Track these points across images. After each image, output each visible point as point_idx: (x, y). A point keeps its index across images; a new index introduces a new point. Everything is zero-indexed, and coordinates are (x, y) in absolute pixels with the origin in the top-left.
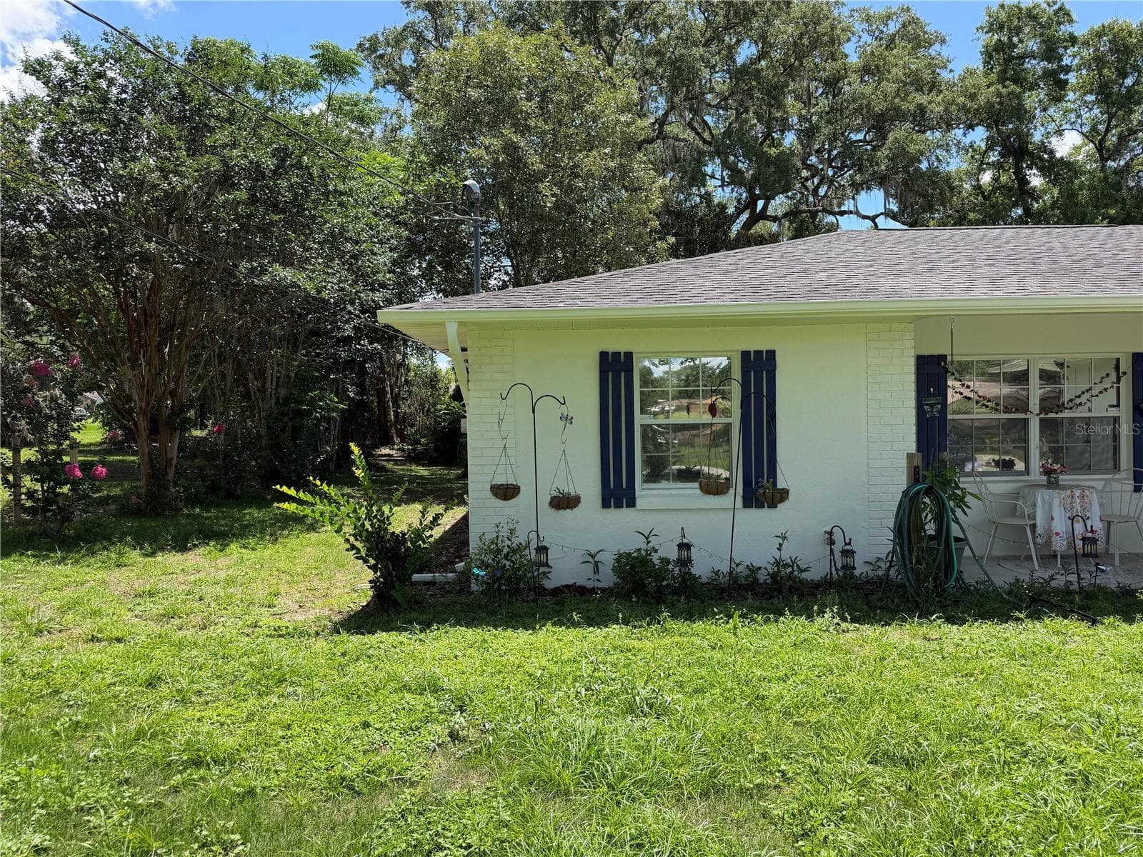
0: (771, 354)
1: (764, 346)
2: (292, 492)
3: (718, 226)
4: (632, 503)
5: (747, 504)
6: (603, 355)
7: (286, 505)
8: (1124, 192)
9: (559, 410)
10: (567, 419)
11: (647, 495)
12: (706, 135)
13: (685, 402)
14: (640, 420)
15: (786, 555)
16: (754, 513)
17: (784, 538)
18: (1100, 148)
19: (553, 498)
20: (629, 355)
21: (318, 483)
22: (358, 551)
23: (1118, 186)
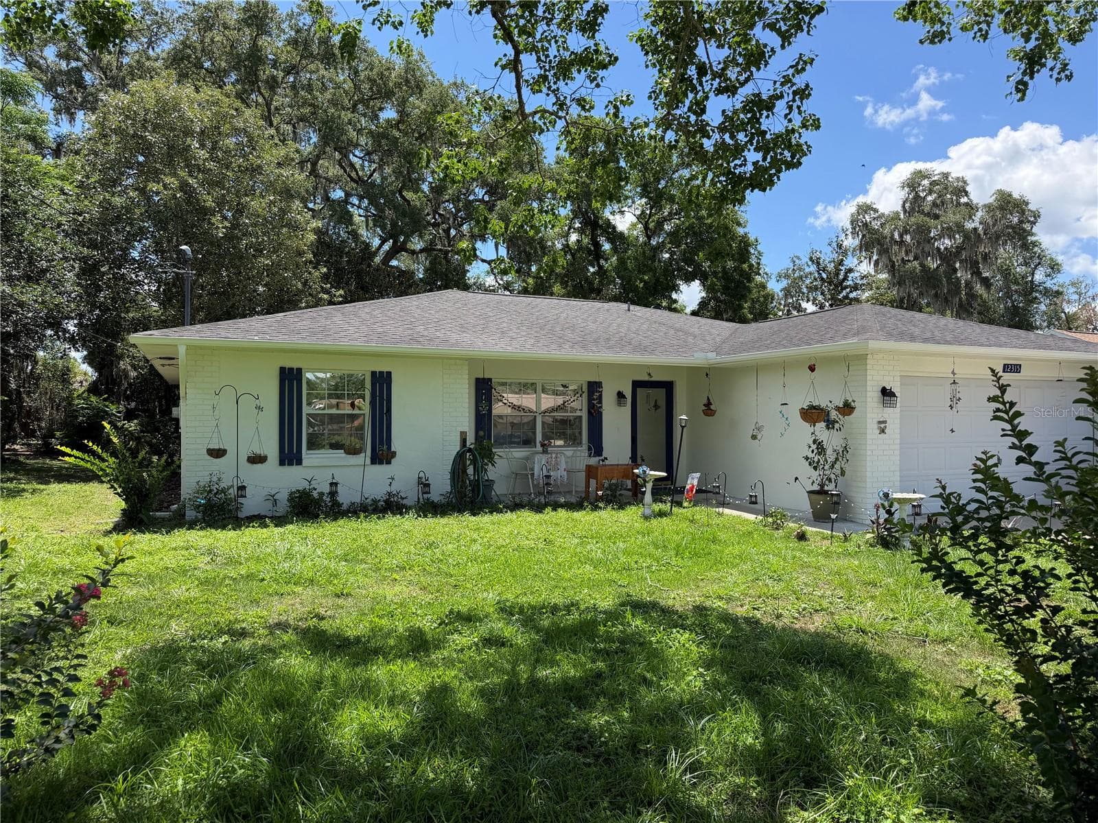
0: (389, 374)
1: (385, 369)
2: (68, 450)
3: (363, 259)
4: (299, 462)
5: (373, 462)
6: (282, 370)
7: (67, 459)
8: (656, 264)
9: (255, 403)
10: (259, 408)
11: (309, 457)
12: (353, 174)
13: (334, 401)
14: (306, 410)
15: (394, 489)
16: (377, 468)
17: (393, 479)
18: (646, 228)
19: (249, 457)
20: (300, 370)
21: (91, 444)
22: (116, 489)
23: (653, 258)
